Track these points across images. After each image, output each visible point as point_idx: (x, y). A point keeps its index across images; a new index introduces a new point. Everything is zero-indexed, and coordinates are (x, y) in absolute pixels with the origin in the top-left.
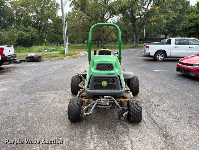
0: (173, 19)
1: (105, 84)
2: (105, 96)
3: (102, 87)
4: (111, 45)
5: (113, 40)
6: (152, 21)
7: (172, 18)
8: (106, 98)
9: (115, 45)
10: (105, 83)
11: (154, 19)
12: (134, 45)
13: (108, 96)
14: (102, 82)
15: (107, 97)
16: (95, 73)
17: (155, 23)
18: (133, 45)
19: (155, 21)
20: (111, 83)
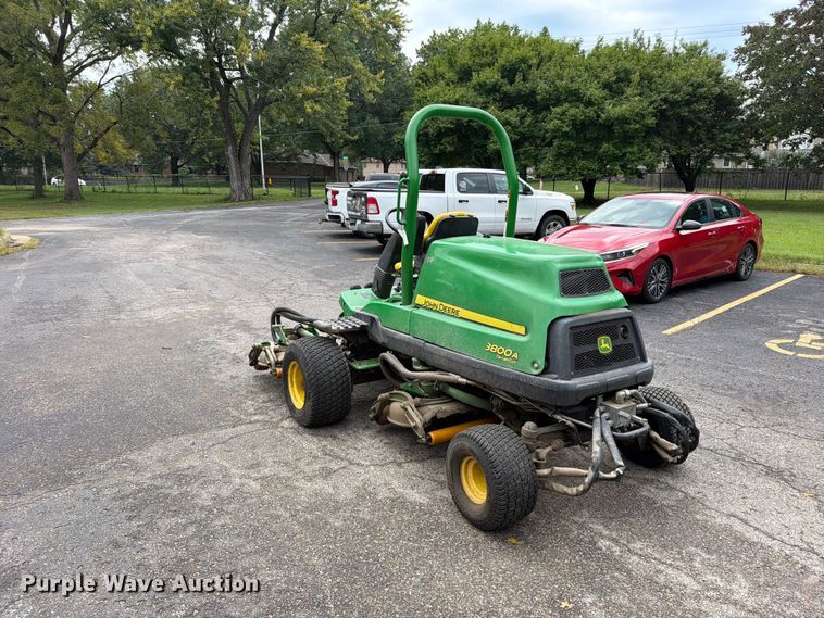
0: (371, 96)
1: (607, 346)
2: (621, 393)
3: (602, 362)
4: (109, 188)
5: (101, 167)
6: (306, 97)
7: (370, 92)
8: (626, 399)
9: (132, 189)
10: (605, 345)
11: (311, 89)
12: (233, 191)
13: (630, 388)
14: (596, 342)
15: (628, 392)
16: (567, 308)
17: (317, 107)
18: (227, 191)
19: (315, 98)
20: (620, 341)
